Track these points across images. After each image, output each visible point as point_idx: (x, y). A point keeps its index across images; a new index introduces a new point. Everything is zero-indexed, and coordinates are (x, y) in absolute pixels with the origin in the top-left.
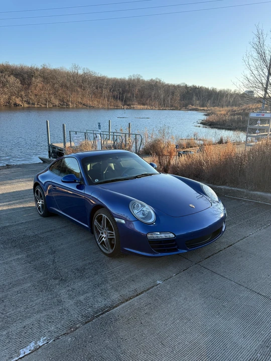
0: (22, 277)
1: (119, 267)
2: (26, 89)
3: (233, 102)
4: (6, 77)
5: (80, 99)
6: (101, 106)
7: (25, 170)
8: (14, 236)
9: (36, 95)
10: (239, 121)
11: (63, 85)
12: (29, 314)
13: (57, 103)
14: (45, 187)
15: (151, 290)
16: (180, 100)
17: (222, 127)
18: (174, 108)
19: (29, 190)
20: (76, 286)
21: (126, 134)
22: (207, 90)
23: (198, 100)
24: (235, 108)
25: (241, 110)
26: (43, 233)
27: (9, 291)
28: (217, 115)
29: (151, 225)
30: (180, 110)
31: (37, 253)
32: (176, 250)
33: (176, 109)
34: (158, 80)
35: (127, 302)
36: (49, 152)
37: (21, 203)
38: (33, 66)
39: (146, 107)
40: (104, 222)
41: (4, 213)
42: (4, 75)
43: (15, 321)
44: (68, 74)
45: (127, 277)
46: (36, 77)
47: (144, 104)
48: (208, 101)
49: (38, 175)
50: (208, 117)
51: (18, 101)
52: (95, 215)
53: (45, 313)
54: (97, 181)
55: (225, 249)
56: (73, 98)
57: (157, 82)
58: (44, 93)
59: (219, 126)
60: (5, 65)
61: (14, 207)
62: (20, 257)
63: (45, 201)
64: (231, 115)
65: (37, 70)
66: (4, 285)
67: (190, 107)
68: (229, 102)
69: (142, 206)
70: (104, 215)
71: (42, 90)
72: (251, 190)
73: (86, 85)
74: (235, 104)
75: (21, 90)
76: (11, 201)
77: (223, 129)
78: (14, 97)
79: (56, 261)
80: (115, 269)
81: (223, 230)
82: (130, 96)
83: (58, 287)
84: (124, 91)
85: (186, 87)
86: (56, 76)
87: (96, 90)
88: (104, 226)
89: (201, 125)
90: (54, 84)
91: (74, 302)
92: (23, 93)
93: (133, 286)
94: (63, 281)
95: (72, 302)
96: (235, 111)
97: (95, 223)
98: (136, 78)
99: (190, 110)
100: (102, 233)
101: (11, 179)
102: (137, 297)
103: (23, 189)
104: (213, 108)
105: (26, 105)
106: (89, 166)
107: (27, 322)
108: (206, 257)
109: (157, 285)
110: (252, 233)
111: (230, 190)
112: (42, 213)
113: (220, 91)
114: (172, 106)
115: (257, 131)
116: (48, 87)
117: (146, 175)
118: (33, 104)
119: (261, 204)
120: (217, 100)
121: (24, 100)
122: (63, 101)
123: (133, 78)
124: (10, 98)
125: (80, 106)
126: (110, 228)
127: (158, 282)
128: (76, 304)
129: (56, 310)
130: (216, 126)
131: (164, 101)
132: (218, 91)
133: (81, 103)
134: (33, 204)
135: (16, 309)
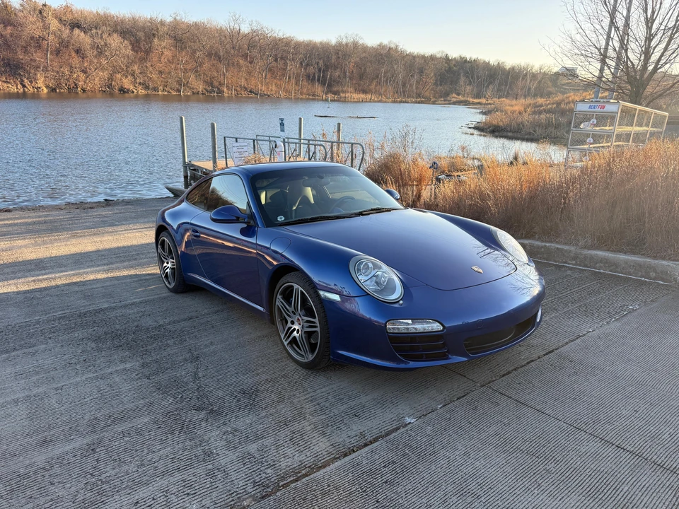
0: (131, 405)
1: (327, 388)
2: (143, 60)
3: (536, 88)
4: (105, 36)
5: (243, 80)
6: (282, 94)
7: (140, 209)
8: (118, 327)
9: (160, 72)
10: (549, 125)
11: (213, 55)
12: (146, 478)
13: (200, 87)
14: (178, 237)
15: (394, 434)
16: (436, 84)
17: (515, 135)
18: (421, 99)
19: (148, 244)
20: (240, 424)
21: (332, 142)
22: (487, 65)
23: (470, 83)
24: (540, 101)
25: (553, 104)
26: (174, 322)
27: (107, 431)
28: (506, 113)
29: (396, 305)
30: (434, 103)
31: (162, 359)
32: (444, 357)
33: (427, 101)
34: (392, 46)
35: (347, 459)
36: (186, 177)
37: (132, 267)
38: (154, 16)
39: (369, 96)
40: (296, 300)
41: (98, 285)
42: (100, 32)
43: (118, 491)
44: (221, 32)
45: (342, 408)
46: (161, 38)
47: (364, 92)
48: (488, 86)
49: (164, 212)
50: (488, 117)
51: (127, 83)
52: (278, 287)
53: (178, 476)
54: (281, 219)
55: (539, 358)
56: (232, 78)
57: (390, 49)
58: (176, 69)
59: (510, 134)
60: (102, 13)
61: (117, 274)
62: (128, 366)
63: (178, 262)
64: (534, 113)
65: (162, 23)
66: (96, 419)
67: (454, 97)
68: (529, 89)
69: (376, 267)
70: (296, 286)
71: (173, 63)
72: (585, 247)
73: (255, 52)
74: (540, 92)
75: (133, 62)
76: (112, 263)
77: (517, 139)
78: (119, 76)
79: (200, 375)
80: (319, 392)
81: (538, 320)
82: (339, 76)
83: (204, 424)
84: (327, 67)
85: (447, 59)
86: (199, 35)
87: (274, 64)
88: (296, 308)
89: (476, 132)
90: (194, 52)
91: (238, 457)
92: (136, 68)
93: (357, 427)
94: (215, 413)
95: (233, 456)
96: (541, 106)
97: (277, 303)
98: (350, 40)
99: (454, 103)
100: (293, 323)
101: (112, 225)
102: (367, 449)
103: (135, 243)
104: (496, 100)
105: (142, 92)
106: (263, 196)
107: (143, 493)
108: (502, 373)
109: (406, 425)
110: (592, 329)
111: (542, 247)
112: (173, 284)
113: (513, 68)
114: (419, 95)
115: (590, 140)
116: (184, 57)
117: (379, 211)
118: (155, 89)
119: (605, 275)
120: (506, 86)
121: (138, 81)
122: (211, 84)
123: (344, 41)
124: (111, 78)
125: (244, 94)
126: (309, 312)
127: (408, 420)
128: (241, 459)
129: (201, 471)
130: (505, 134)
131: (404, 85)
132: (508, 68)
133: (246, 89)
134: (156, 270)
135: (120, 466)
